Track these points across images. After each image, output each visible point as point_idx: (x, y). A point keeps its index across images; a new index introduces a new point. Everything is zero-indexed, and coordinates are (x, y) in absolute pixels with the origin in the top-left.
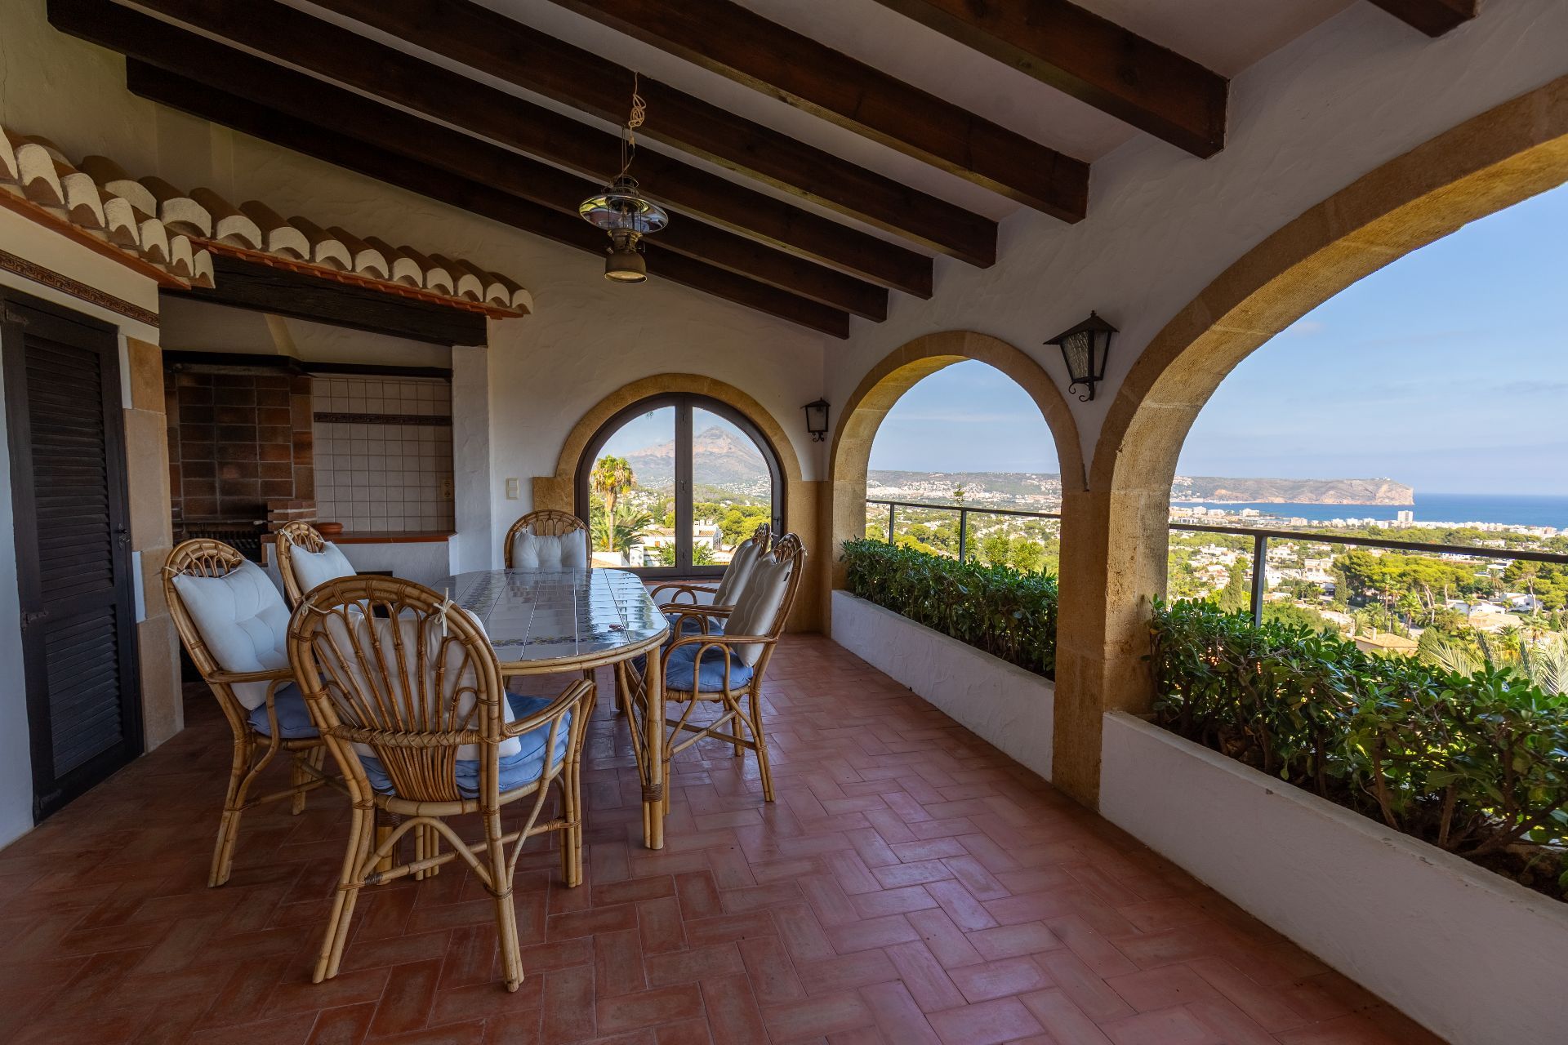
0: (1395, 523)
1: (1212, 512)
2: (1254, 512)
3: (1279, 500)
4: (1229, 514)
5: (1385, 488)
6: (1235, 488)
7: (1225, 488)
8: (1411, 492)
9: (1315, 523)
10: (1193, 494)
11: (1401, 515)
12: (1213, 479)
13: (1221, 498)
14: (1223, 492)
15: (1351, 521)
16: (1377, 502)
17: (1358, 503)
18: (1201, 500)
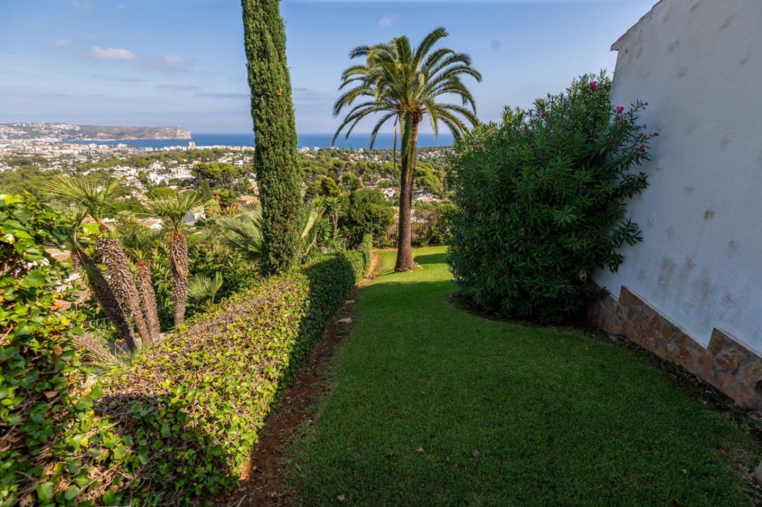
0: (189, 148)
1: (101, 146)
2: (124, 145)
3: (133, 138)
4: (111, 147)
5: (179, 131)
6: (108, 132)
7: (102, 132)
8: (189, 133)
9: (157, 149)
10: (84, 136)
11: (190, 143)
12: (93, 127)
13: (102, 138)
14: (102, 134)
15: (172, 148)
16: (178, 138)
17: (170, 138)
18: (90, 139)
